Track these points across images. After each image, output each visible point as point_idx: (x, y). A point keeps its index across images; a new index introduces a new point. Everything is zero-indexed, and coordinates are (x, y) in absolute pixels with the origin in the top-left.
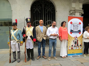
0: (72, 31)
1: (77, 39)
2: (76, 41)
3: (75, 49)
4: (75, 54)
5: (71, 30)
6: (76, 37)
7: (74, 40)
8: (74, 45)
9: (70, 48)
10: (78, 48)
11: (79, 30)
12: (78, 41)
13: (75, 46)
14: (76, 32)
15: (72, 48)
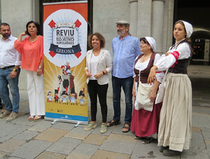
0: (54, 49)
1: (68, 71)
2: (68, 77)
3: (65, 101)
4: (67, 117)
5: (52, 45)
6: (68, 68)
7: (61, 75)
8: (62, 89)
9: (52, 98)
10: (73, 101)
11: (75, 44)
12: (72, 78)
13: (64, 93)
14: (66, 51)
15: (56, 99)
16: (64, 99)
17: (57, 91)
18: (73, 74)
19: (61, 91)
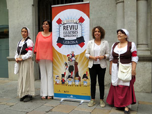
1: (73, 58)
2: (73, 64)
3: (70, 83)
4: (72, 96)
7: (67, 62)
8: (68, 73)
9: (59, 81)
10: (77, 83)
11: (79, 37)
12: (76, 64)
13: (69, 77)
14: (71, 43)
15: (63, 82)
16: (69, 82)
17: (63, 76)
18: (77, 61)
19: (67, 75)
